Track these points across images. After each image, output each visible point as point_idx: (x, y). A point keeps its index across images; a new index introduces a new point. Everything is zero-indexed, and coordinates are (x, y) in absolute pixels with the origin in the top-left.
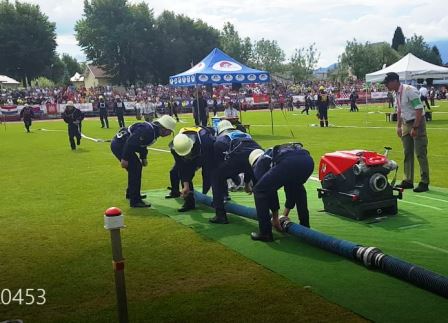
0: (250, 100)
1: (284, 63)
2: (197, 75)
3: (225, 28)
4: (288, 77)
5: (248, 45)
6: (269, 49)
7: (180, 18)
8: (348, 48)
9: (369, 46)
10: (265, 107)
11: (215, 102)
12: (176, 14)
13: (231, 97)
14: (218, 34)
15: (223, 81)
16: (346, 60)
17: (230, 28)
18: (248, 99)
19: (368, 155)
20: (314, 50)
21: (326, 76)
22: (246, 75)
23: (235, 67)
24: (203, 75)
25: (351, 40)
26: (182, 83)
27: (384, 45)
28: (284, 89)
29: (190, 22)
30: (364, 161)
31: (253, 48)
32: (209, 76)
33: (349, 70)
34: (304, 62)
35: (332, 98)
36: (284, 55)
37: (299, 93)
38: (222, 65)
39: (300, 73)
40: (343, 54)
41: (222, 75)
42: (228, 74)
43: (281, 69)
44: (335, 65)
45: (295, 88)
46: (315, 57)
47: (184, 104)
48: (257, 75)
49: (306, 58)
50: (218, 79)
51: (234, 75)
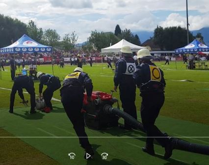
0: (42, 60)
1: (60, 41)
2: (14, 48)
3: (30, 24)
4: (62, 48)
5: (41, 32)
6: (52, 34)
7: (7, 18)
8: (92, 35)
9: (103, 34)
10: (50, 63)
11: (24, 60)
12: (5, 16)
13: (32, 58)
14: (26, 26)
15: (28, 51)
16: (91, 40)
17: (32, 23)
18: (40, 59)
19: (102, 94)
20: (74, 35)
21: (81, 48)
22: (40, 48)
23: (34, 44)
24: (18, 48)
25: (94, 31)
26: (7, 52)
27: (110, 34)
28: (59, 54)
29: (11, 20)
30: (100, 97)
31: (44, 33)
32: (21, 48)
33: (93, 45)
34: (70, 40)
35: (85, 60)
36: (60, 37)
37: (67, 56)
38: (27, 43)
39: (68, 46)
40: (90, 37)
41: (27, 48)
42: (31, 48)
43: (58, 44)
44: (86, 42)
45: (65, 54)
46: (75, 38)
47: (7, 61)
48: (46, 48)
49: (71, 39)
50: (26, 50)
51: (34, 48)
